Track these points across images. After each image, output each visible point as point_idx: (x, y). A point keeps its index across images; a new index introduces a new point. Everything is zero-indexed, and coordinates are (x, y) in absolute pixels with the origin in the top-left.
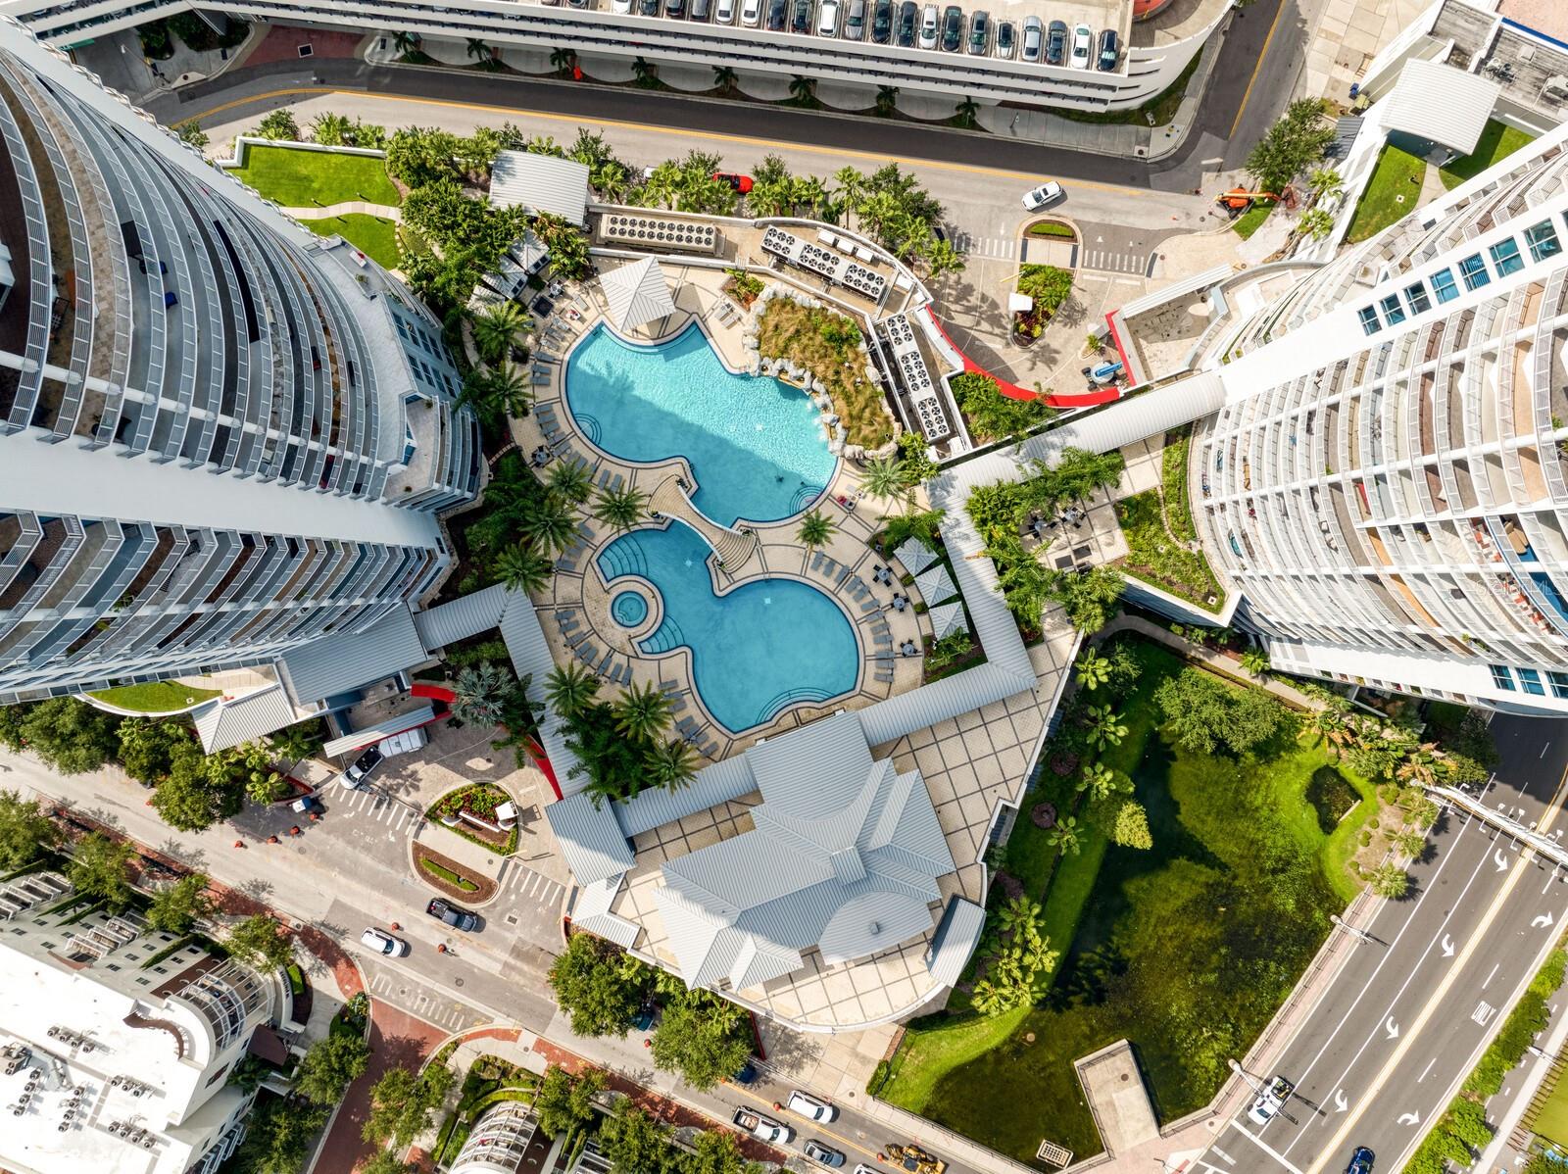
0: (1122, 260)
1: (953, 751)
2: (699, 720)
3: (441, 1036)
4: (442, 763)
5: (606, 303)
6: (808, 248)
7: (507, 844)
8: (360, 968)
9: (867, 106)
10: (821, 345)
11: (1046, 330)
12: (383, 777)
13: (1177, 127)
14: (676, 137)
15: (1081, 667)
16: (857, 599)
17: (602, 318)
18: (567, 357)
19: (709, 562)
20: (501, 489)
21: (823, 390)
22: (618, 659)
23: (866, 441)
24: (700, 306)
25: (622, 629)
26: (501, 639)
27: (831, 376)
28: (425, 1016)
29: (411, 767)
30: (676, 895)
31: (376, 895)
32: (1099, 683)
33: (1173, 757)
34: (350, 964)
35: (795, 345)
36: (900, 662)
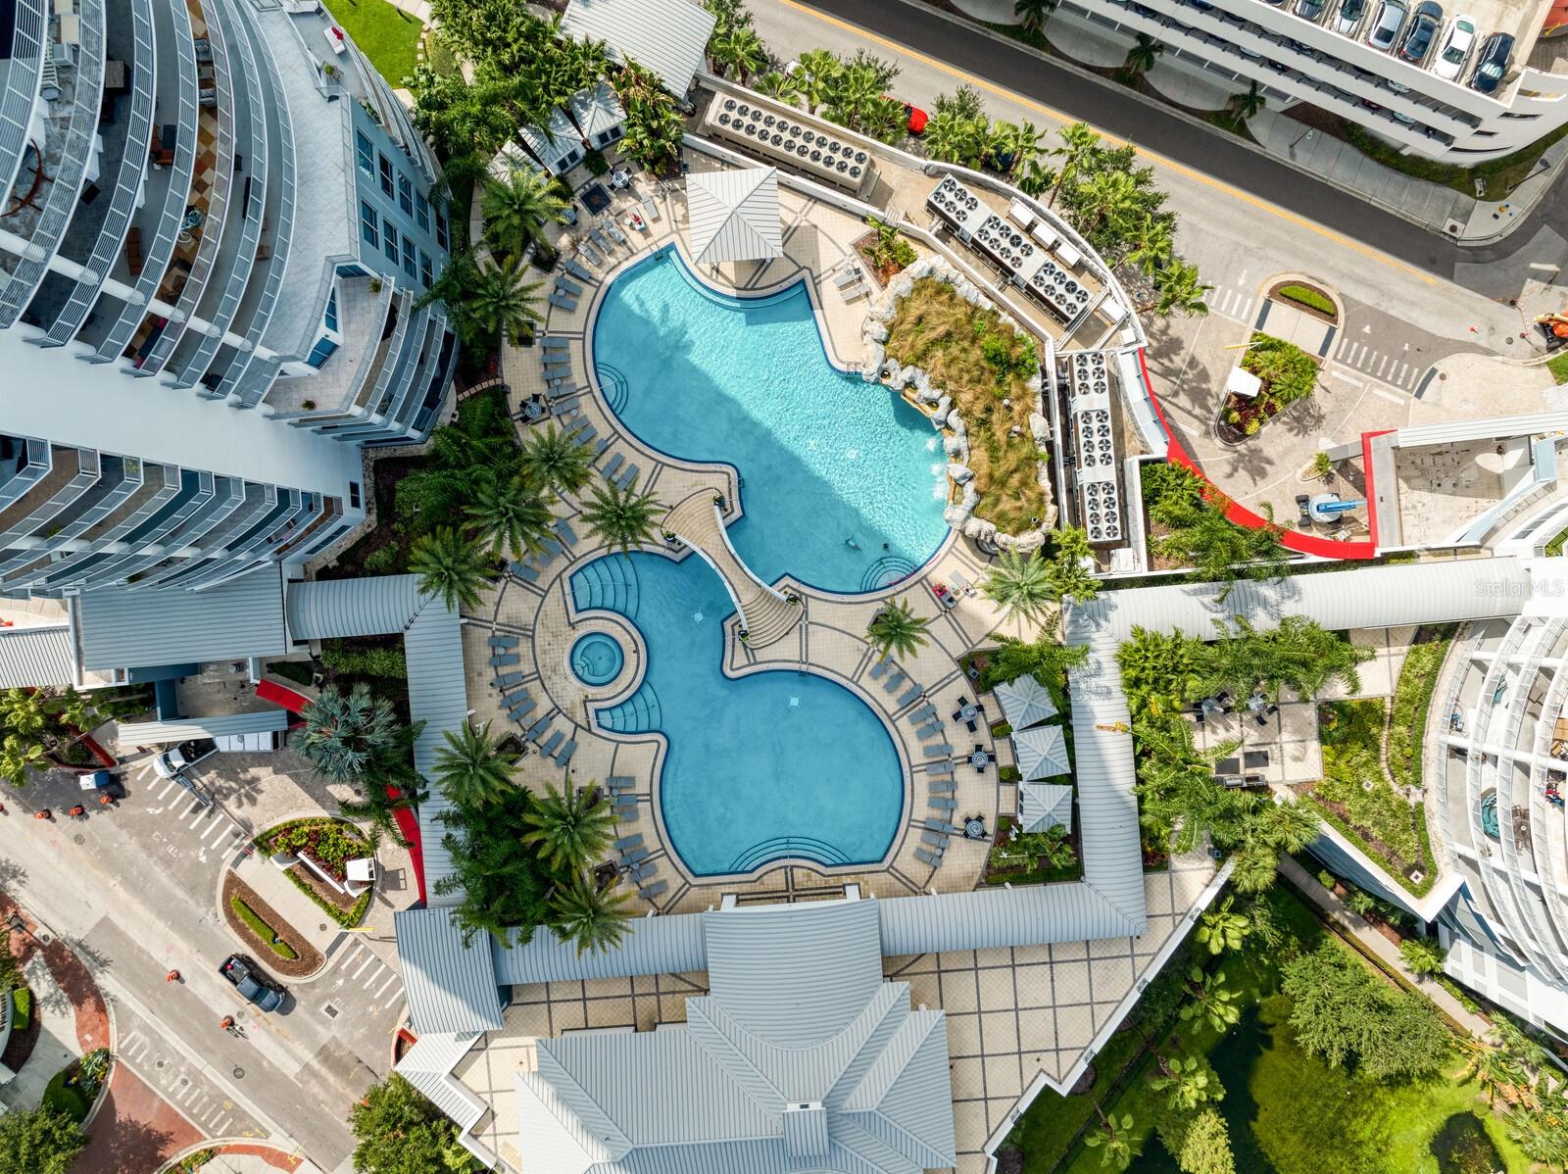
0: (1389, 364)
1: (996, 988)
2: (651, 843)
3: (193, 1136)
4: (295, 777)
5: (686, 219)
6: (993, 221)
7: (351, 910)
8: (112, 1017)
9: (1108, 64)
10: (977, 364)
11: (1264, 430)
12: (213, 774)
13: (1512, 208)
14: (842, 32)
15: (1210, 919)
16: (922, 735)
17: (675, 238)
18: (610, 279)
19: (728, 625)
20: (457, 441)
21: (961, 429)
22: (561, 724)
23: (1001, 520)
24: (816, 261)
25: (578, 684)
26: (402, 651)
27: (978, 411)
28: (181, 1104)
29: (254, 771)
30: (547, 1090)
31: (161, 926)
32: (1226, 948)
33: (1268, 1042)
34: (101, 1008)
35: (939, 353)
36: (957, 843)
